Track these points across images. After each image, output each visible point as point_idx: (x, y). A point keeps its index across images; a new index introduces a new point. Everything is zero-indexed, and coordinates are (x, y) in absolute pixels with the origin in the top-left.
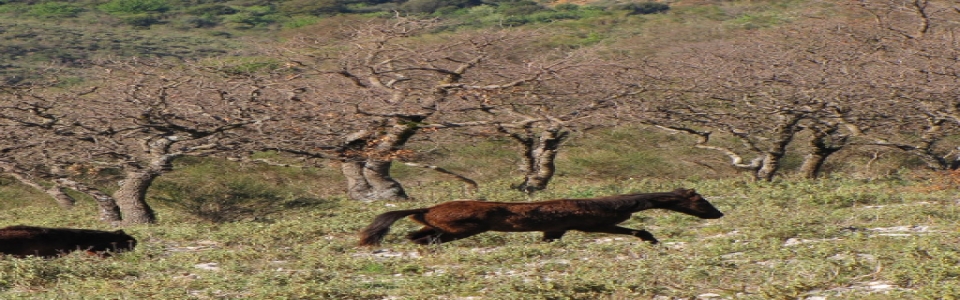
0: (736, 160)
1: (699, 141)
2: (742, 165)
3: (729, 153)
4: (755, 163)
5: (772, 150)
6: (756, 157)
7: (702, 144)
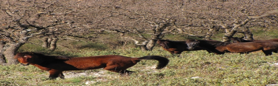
0: (137, 42)
1: (121, 35)
2: (139, 44)
3: (133, 39)
4: (144, 43)
5: (153, 38)
6: (144, 41)
7: (122, 36)
